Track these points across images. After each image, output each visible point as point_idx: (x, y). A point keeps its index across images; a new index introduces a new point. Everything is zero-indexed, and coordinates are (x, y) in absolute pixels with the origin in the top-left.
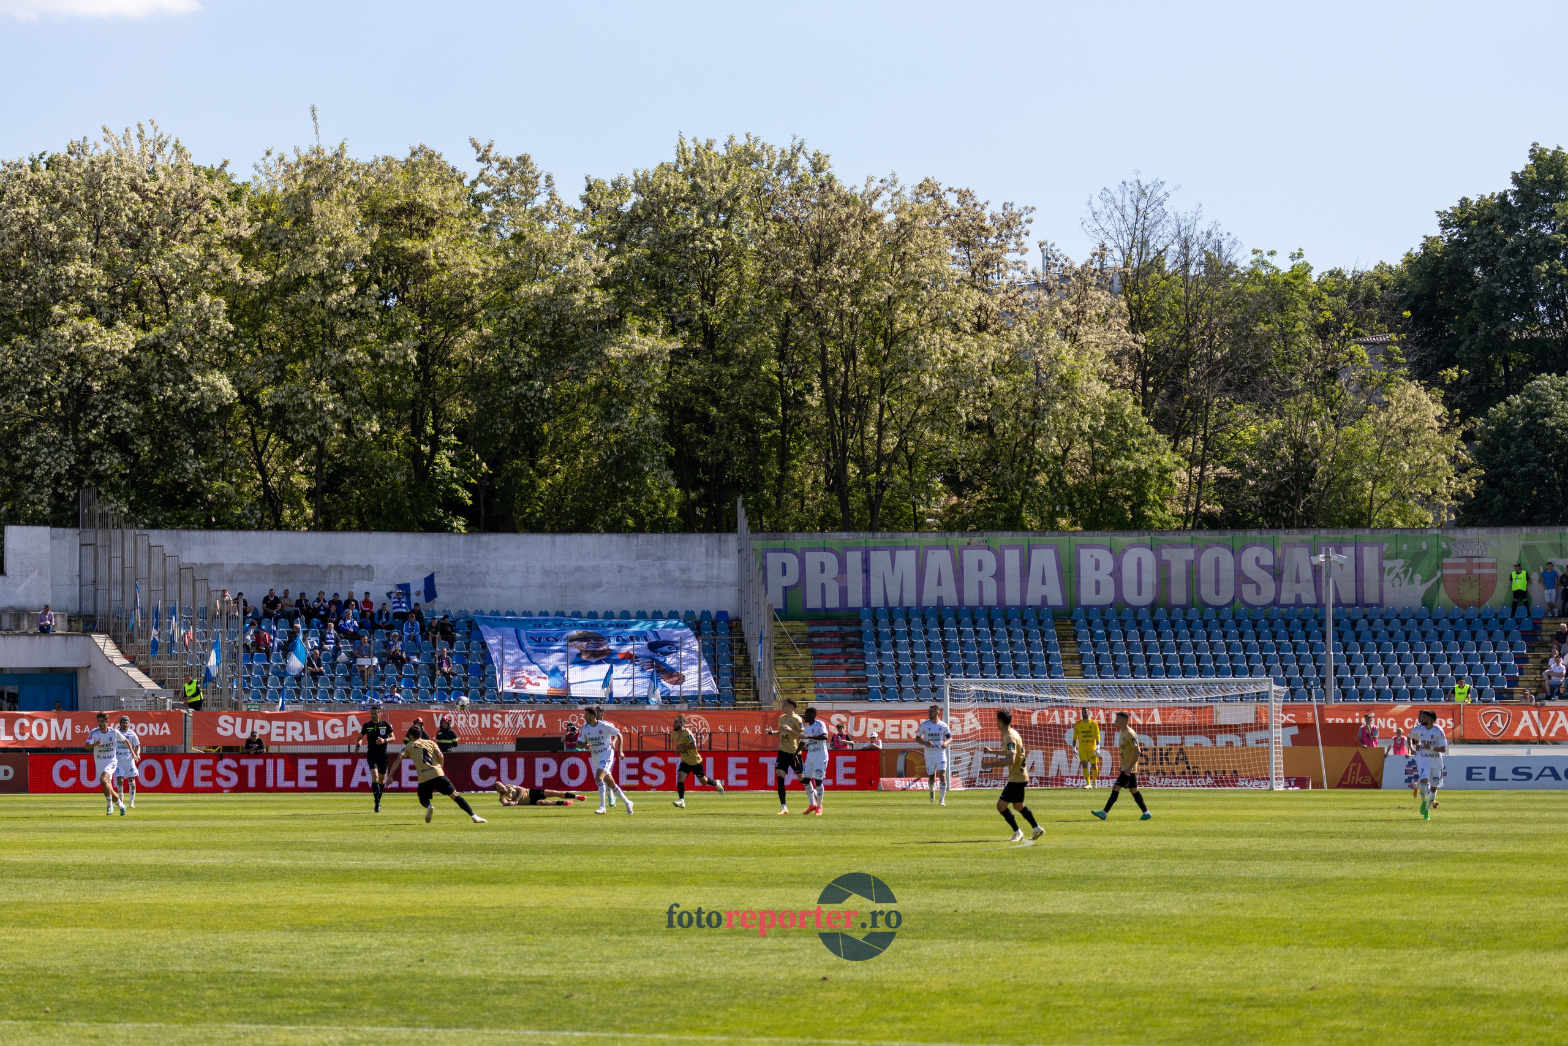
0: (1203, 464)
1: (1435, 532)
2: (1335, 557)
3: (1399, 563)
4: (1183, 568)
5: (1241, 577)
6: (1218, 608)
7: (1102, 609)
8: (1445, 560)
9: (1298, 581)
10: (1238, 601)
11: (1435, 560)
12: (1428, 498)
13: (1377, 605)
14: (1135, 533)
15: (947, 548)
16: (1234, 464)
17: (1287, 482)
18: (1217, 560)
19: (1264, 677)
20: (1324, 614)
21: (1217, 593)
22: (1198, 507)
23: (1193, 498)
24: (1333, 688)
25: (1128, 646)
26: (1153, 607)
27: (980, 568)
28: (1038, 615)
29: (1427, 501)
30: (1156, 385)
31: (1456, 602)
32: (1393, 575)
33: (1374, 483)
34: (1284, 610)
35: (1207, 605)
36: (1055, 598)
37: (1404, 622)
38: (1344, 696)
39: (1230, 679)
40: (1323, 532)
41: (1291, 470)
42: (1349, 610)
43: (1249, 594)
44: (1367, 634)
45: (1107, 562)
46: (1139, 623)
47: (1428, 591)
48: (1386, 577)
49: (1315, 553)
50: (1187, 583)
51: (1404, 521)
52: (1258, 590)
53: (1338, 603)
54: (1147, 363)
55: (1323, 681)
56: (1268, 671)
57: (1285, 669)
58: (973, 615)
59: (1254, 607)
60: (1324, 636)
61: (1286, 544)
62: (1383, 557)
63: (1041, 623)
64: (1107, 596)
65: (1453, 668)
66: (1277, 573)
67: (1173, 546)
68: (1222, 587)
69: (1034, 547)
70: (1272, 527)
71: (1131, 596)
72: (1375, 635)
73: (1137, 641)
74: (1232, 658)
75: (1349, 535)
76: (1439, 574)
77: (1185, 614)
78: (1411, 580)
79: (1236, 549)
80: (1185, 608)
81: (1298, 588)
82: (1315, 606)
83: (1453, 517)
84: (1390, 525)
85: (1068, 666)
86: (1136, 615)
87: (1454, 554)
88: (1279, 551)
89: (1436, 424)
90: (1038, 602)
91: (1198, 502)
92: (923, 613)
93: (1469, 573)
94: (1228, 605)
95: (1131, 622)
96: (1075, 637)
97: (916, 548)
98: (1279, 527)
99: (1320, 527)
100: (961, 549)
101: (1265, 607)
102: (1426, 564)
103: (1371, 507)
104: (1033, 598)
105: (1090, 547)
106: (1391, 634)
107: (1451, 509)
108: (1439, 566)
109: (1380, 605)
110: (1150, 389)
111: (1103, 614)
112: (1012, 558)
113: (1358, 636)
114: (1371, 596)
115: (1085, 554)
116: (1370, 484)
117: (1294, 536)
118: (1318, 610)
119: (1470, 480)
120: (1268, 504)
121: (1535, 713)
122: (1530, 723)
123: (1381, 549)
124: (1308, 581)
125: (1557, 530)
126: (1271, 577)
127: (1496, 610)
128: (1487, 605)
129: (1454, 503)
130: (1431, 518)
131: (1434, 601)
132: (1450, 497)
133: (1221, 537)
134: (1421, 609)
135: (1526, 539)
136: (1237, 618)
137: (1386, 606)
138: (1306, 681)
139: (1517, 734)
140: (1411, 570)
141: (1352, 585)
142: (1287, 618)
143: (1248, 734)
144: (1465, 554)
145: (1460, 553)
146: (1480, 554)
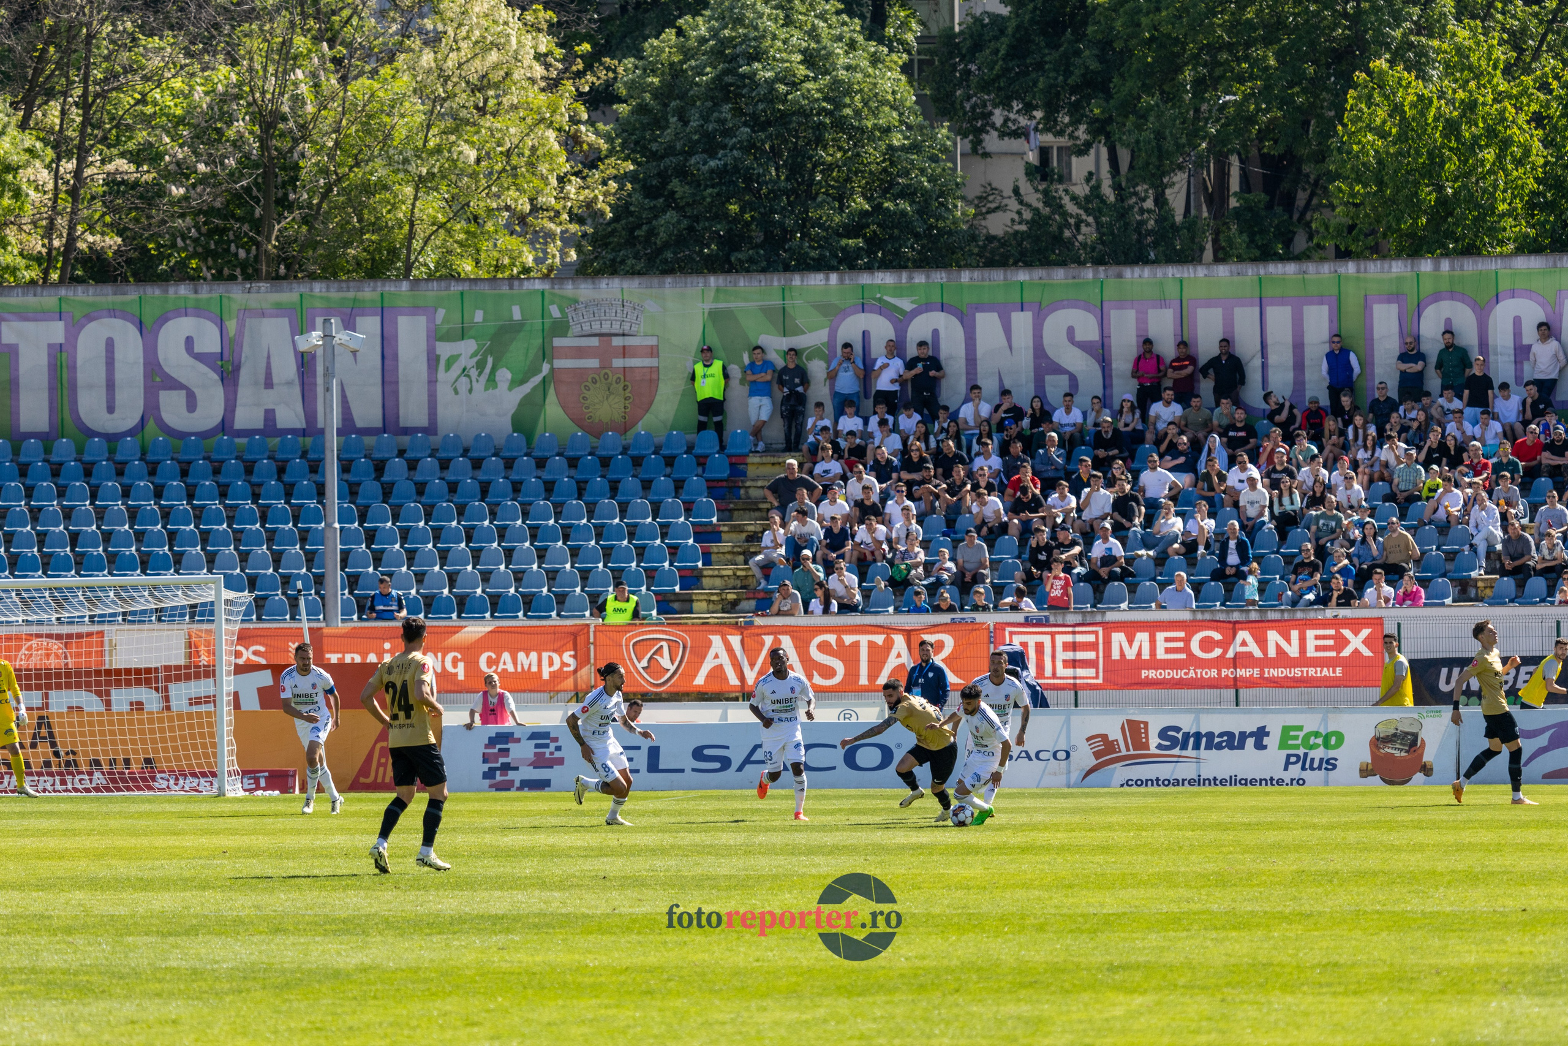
0: (81, 154)
1: (538, 285)
2: (341, 337)
3: (467, 348)
4: (42, 360)
5: (157, 379)
6: (112, 439)
8: (558, 342)
9: (269, 384)
10: (151, 425)
11: (537, 342)
12: (522, 219)
13: (426, 431)
16: (144, 155)
17: (247, 190)
18: (110, 344)
19: (203, 575)
20: (323, 450)
21: (111, 409)
22: (71, 239)
23: (61, 222)
24: (338, 593)
29: (520, 223)
31: (579, 422)
32: (456, 370)
33: (417, 189)
34: (242, 441)
35: (91, 433)
37: (477, 464)
38: (361, 610)
39: (137, 578)
40: (318, 287)
41: (256, 166)
42: (369, 441)
43: (173, 410)
44: (404, 486)
47: (526, 401)
48: (441, 375)
49: (301, 327)
50: (51, 389)
51: (477, 263)
52: (192, 404)
53: (348, 427)
55: (319, 580)
56: (211, 561)
57: (244, 557)
59: (182, 435)
60: (320, 492)
61: (246, 312)
62: (435, 336)
65: (575, 552)
66: (227, 370)
67: (23, 316)
68: (120, 397)
70: (219, 277)
72: (420, 489)
74: (140, 536)
75: (369, 293)
76: (546, 368)
77: (48, 450)
78: (492, 382)
79: (148, 321)
80: (47, 439)
81: (269, 399)
82: (304, 433)
83: (573, 255)
84: (446, 274)
87: (575, 329)
88: (231, 326)
89: (538, 71)
91: (71, 228)
93: (605, 366)
94: (131, 432)
98: (232, 278)
99: (312, 277)
101: (204, 435)
102: (520, 351)
103: (411, 235)
106: (453, 488)
107: (568, 240)
108: (546, 353)
109: (431, 429)
113: (387, 492)
114: (413, 412)
116: (409, 190)
117: (263, 295)
118: (309, 440)
119: (604, 183)
120: (210, 234)
121: (735, 640)
122: (725, 660)
123: (431, 320)
124: (289, 383)
125: (776, 280)
126: (216, 377)
127: (660, 439)
128: (641, 428)
129: (574, 228)
130: (529, 259)
131: (535, 421)
132: (565, 216)
133: (119, 298)
134: (510, 436)
135: (716, 299)
136: (150, 457)
137: (442, 432)
138: (287, 581)
139: (700, 680)
140: (490, 360)
141: (376, 392)
142: (248, 457)
143: (172, 687)
144: (596, 328)
145: (586, 327)
146: (626, 327)
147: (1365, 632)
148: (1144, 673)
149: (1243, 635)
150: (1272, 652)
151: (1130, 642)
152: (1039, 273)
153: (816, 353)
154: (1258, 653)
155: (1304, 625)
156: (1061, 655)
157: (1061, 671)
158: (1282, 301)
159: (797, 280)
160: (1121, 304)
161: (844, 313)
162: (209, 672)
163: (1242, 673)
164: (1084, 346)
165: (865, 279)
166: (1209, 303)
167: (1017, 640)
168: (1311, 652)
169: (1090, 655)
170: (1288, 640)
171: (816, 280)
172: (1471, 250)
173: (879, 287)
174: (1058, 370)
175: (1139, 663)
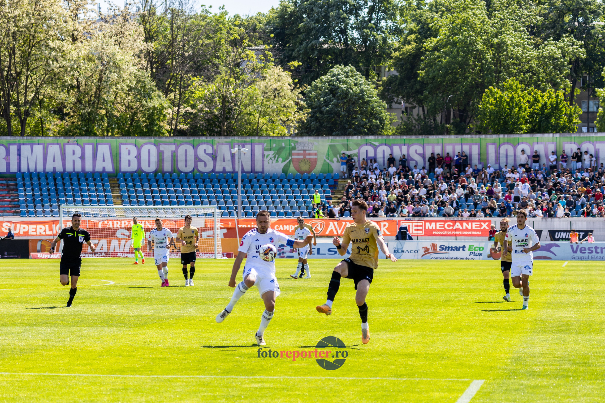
0: (179, 106)
1: (289, 138)
2: (242, 150)
3: (271, 153)
4: (170, 154)
5: (197, 159)
6: (186, 173)
7: (132, 173)
8: (293, 152)
9: (224, 161)
10: (196, 170)
11: (288, 152)
12: (285, 122)
13: (261, 172)
14: (147, 138)
15: (58, 144)
16: (193, 106)
17: (219, 114)
18: (186, 151)
20: (237, 176)
21: (186, 166)
22: (176, 126)
23: (174, 122)
24: (241, 211)
25: (144, 191)
26: (155, 173)
27: (74, 154)
28: (101, 176)
29: (284, 124)
30: (157, 68)
31: (298, 171)
32: (269, 158)
33: (260, 114)
34: (217, 174)
35: (181, 172)
36: (109, 168)
37: (274, 180)
38: (246, 215)
39: (192, 206)
40: (236, 138)
41: (220, 109)
42: (248, 175)
43: (201, 167)
44: (256, 185)
45: (134, 152)
46: (149, 180)
47: (285, 166)
48: (265, 159)
49: (232, 147)
50: (172, 161)
51: (274, 133)
52: (205, 165)
53: (243, 171)
54: (153, 58)
55: (236, 208)
56: (210, 203)
57: (218, 202)
58: (70, 176)
59: (203, 173)
60: (236, 186)
61: (219, 143)
62: (264, 150)
63: (102, 180)
64: (134, 167)
65: (297, 202)
66: (214, 157)
67: (165, 144)
68: (188, 163)
69: (99, 144)
70: (210, 135)
71: (145, 167)
72: (260, 186)
73: (148, 189)
74: (193, 197)
75: (248, 139)
76: (290, 158)
77: (171, 176)
78: (277, 161)
79: (195, 145)
80: (171, 173)
81: (224, 164)
82: (232, 172)
83: (297, 131)
85: (115, 200)
86: (147, 176)
87: (297, 149)
88: (215, 147)
89: (289, 87)
90: (101, 170)
91: (176, 123)
92: (46, 175)
93: (305, 157)
94: (191, 172)
95: (145, 179)
96: (119, 187)
97: (43, 144)
98: (214, 135)
99: (234, 135)
100: (65, 145)
101: (208, 173)
102: (284, 154)
104: (99, 168)
105: (126, 144)
106: (268, 186)
107: (296, 128)
108: (290, 154)
109: (263, 172)
110: (154, 70)
111: (132, 176)
112: (89, 149)
113: (252, 187)
114: (258, 168)
115: (123, 147)
116: (258, 115)
117: (222, 139)
118: (233, 174)
119: (304, 114)
120: (208, 125)
121: (336, 223)
122: (333, 228)
123: (263, 146)
124: (229, 161)
125: (346, 138)
126: (211, 159)
127: (317, 175)
128: (313, 172)
129: (297, 125)
130: (286, 131)
131: (288, 171)
132: (295, 122)
133: (188, 140)
134: (281, 174)
135: (331, 142)
136: (195, 178)
137: (265, 173)
138: (228, 208)
139: (327, 233)
140: (277, 156)
141: (250, 163)
142: (219, 178)
143: (203, 233)
144: (302, 148)
145: (300, 148)
146: (310, 148)
147: (487, 223)
148: (434, 233)
149: (458, 224)
150: (464, 228)
151: (431, 225)
152: (409, 137)
153: (355, 155)
154: (461, 228)
155: (472, 222)
156: (414, 228)
157: (414, 232)
158: (467, 144)
159: (351, 137)
160: (428, 144)
161: (362, 146)
162: (212, 229)
163: (457, 233)
164: (419, 154)
165: (367, 137)
166: (449, 144)
167: (403, 224)
168: (474, 228)
169: (421, 228)
170: (468, 224)
171: (355, 138)
172: (512, 132)
173: (370, 140)
174: (413, 160)
175: (432, 230)
